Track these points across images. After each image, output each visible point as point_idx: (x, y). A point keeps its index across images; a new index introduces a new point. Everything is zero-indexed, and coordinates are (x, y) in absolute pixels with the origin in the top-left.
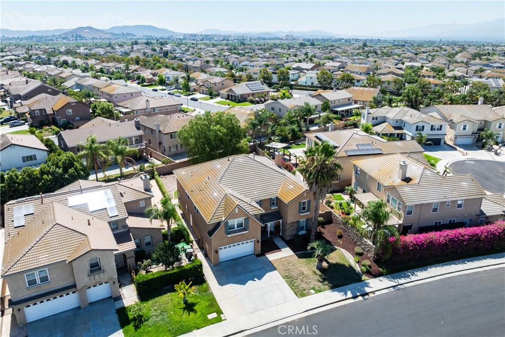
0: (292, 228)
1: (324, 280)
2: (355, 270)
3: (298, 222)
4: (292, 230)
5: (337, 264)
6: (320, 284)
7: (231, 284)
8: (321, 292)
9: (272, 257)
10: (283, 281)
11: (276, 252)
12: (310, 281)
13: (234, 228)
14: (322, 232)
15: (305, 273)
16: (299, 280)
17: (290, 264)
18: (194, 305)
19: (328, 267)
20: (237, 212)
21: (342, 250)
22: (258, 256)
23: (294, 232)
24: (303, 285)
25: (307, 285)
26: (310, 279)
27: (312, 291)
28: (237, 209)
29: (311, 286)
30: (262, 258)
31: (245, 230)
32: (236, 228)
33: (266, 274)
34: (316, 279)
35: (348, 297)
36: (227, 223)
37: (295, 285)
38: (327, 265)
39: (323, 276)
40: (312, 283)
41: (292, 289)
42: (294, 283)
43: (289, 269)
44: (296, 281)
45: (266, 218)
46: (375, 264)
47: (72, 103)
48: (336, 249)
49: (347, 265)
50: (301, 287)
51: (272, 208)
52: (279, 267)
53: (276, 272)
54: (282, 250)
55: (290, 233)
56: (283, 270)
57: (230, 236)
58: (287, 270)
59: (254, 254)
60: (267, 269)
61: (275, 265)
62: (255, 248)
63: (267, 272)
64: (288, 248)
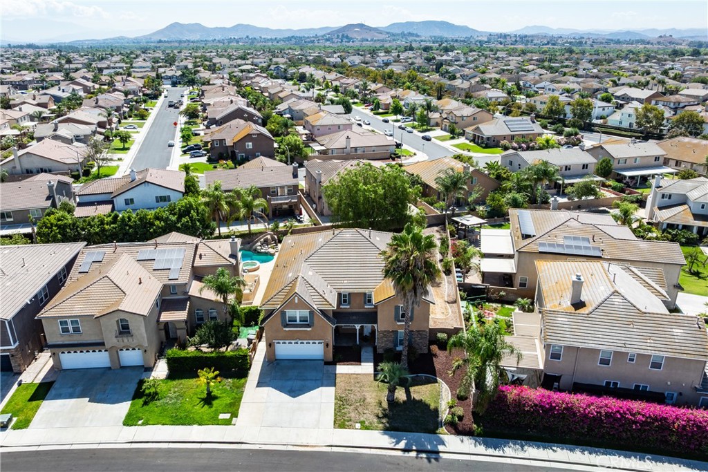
0: (386, 339)
1: (385, 416)
2: (438, 417)
3: (395, 332)
4: (387, 341)
5: (421, 401)
6: (375, 420)
7: (271, 388)
8: (368, 429)
9: (341, 369)
10: (333, 401)
11: (352, 365)
12: (365, 412)
13: (296, 321)
15: (368, 400)
16: (352, 407)
17: (357, 384)
18: (215, 398)
19: (404, 402)
20: (296, 301)
21: (444, 385)
22: (327, 363)
23: (390, 345)
24: (353, 415)
25: (357, 416)
26: (367, 409)
27: (358, 425)
28: (296, 298)
29: (362, 419)
30: (330, 367)
31: (308, 326)
32: (298, 322)
33: (318, 387)
34: (376, 411)
35: (397, 447)
36: (283, 314)
37: (343, 411)
38: (405, 398)
39: (387, 412)
40: (365, 416)
41: (335, 414)
42: (344, 409)
43: (351, 390)
44: (348, 406)
45: (354, 317)
46: (471, 416)
47: (254, 134)
48: (436, 381)
49: (432, 406)
50: (348, 415)
51: (366, 307)
52: (341, 384)
53: (333, 389)
54: (362, 364)
55: (383, 345)
56: (343, 388)
57: (287, 329)
58: (349, 390)
59: (323, 360)
60: (325, 382)
61: (338, 380)
62: (325, 352)
63: (322, 386)
64: (372, 364)
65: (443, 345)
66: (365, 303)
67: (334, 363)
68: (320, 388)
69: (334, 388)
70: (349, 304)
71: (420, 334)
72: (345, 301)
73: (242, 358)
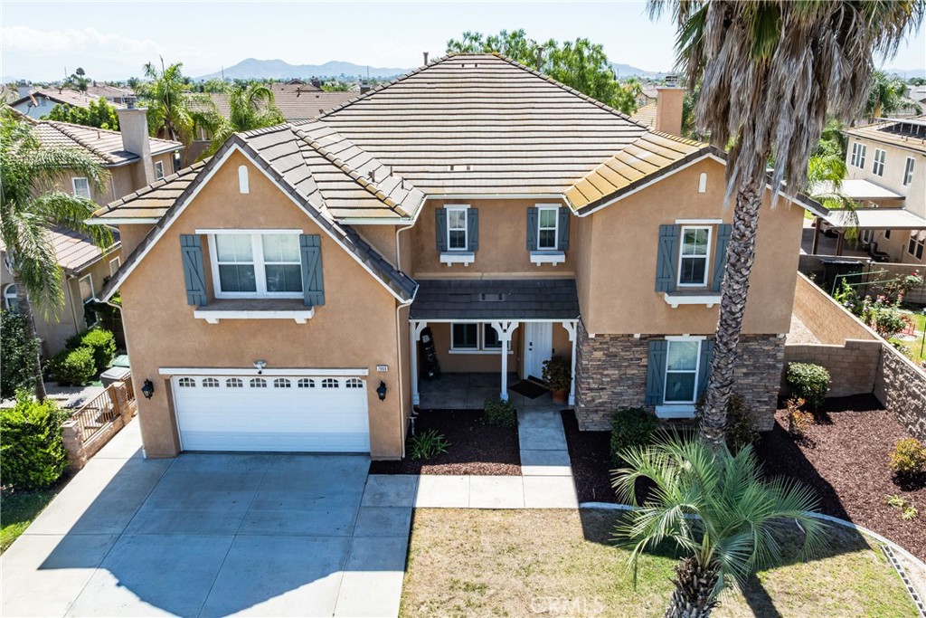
0: (614, 373)
3: (655, 344)
4: (620, 380)
9: (440, 489)
11: (482, 472)
13: (254, 289)
14: (800, 437)
17: (505, 559)
20: (244, 188)
21: (903, 556)
22: (381, 467)
23: (632, 399)
28: (243, 171)
30: (391, 485)
31: (302, 303)
32: (262, 291)
33: (327, 573)
36: (196, 248)
43: (483, 588)
45: (491, 298)
48: (859, 544)
51: (536, 259)
52: (436, 554)
53: (395, 578)
54: (524, 469)
55: (604, 396)
56: (443, 578)
57: (212, 316)
58: (468, 587)
59: (367, 455)
60: (361, 548)
61: (421, 538)
62: (373, 423)
63: (343, 567)
64: (567, 470)
65: (822, 406)
66: (532, 248)
67: (408, 466)
68: (335, 577)
69: (398, 576)
70: (473, 249)
71: (752, 353)
72: (458, 240)
73: (17, 437)
